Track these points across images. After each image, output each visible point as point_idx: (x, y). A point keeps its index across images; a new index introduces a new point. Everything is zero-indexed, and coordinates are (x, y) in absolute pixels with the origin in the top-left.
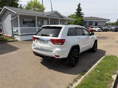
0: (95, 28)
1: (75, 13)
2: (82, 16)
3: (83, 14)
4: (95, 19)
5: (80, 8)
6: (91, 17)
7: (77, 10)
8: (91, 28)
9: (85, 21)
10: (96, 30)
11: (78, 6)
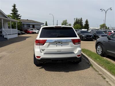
0: (35, 30)
1: (11, 14)
2: (19, 17)
3: (20, 16)
4: (32, 22)
5: (16, 9)
6: (27, 20)
7: (13, 11)
8: (31, 30)
9: (23, 23)
10: (36, 32)
11: (13, 7)
